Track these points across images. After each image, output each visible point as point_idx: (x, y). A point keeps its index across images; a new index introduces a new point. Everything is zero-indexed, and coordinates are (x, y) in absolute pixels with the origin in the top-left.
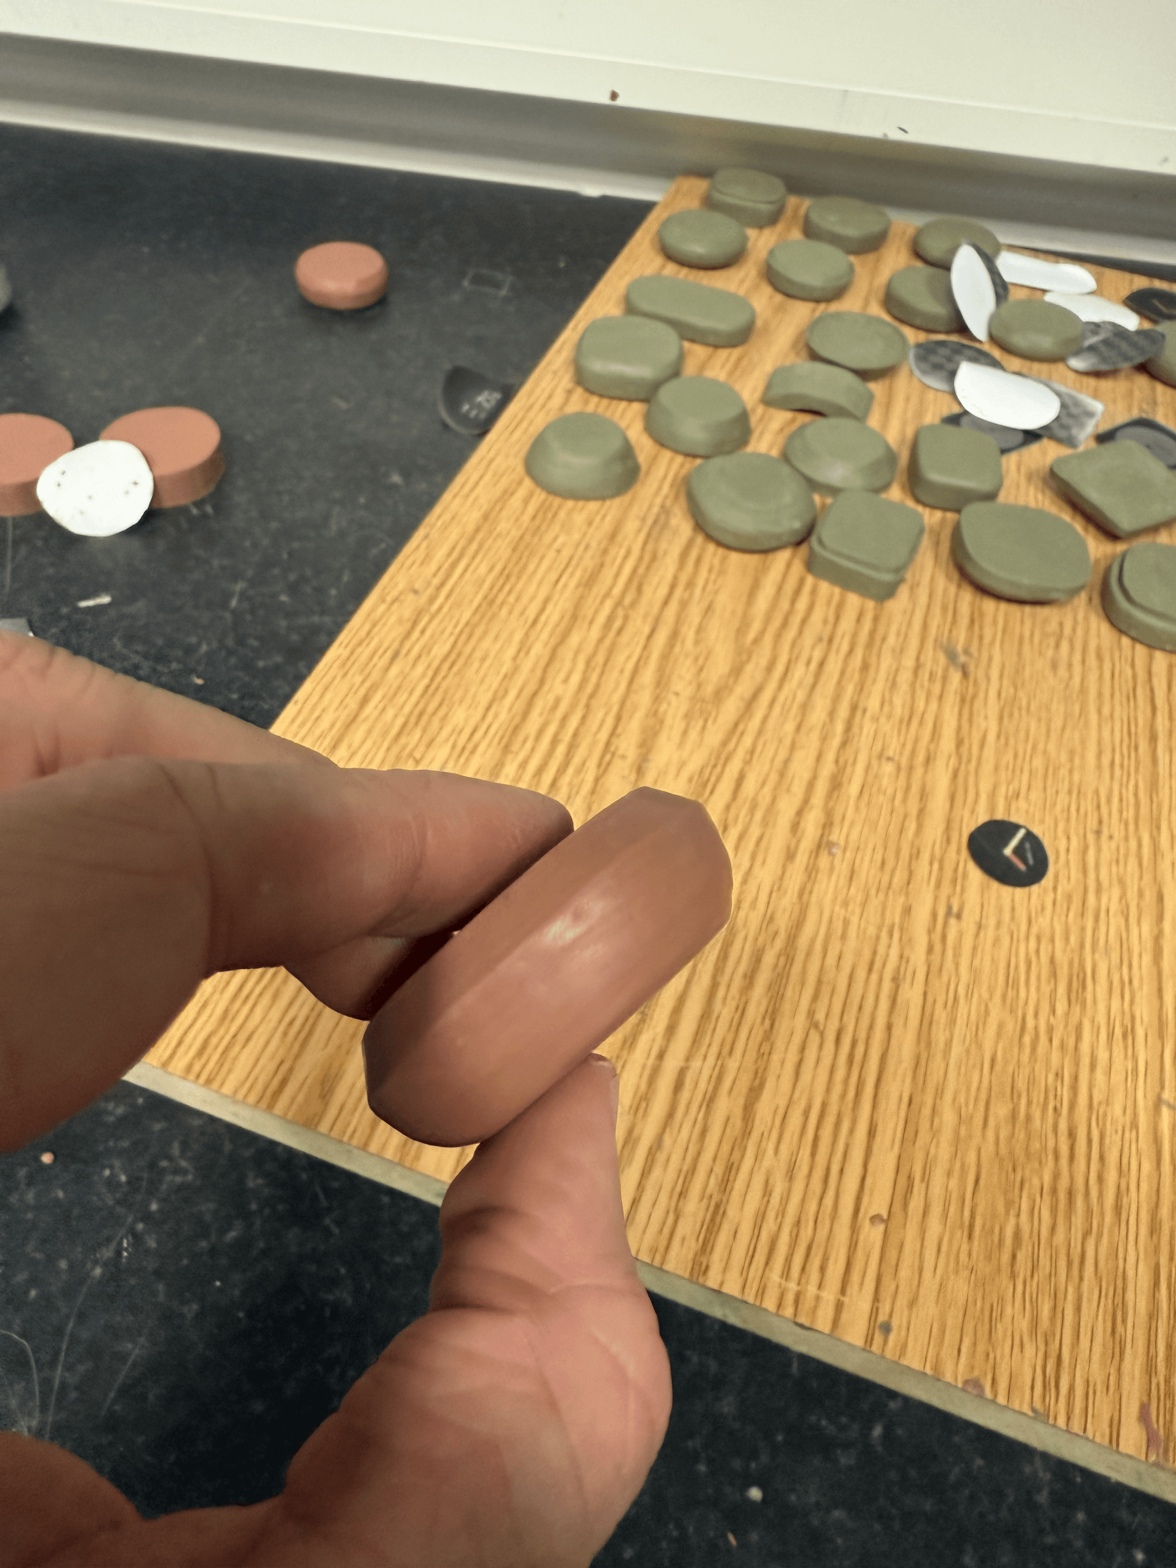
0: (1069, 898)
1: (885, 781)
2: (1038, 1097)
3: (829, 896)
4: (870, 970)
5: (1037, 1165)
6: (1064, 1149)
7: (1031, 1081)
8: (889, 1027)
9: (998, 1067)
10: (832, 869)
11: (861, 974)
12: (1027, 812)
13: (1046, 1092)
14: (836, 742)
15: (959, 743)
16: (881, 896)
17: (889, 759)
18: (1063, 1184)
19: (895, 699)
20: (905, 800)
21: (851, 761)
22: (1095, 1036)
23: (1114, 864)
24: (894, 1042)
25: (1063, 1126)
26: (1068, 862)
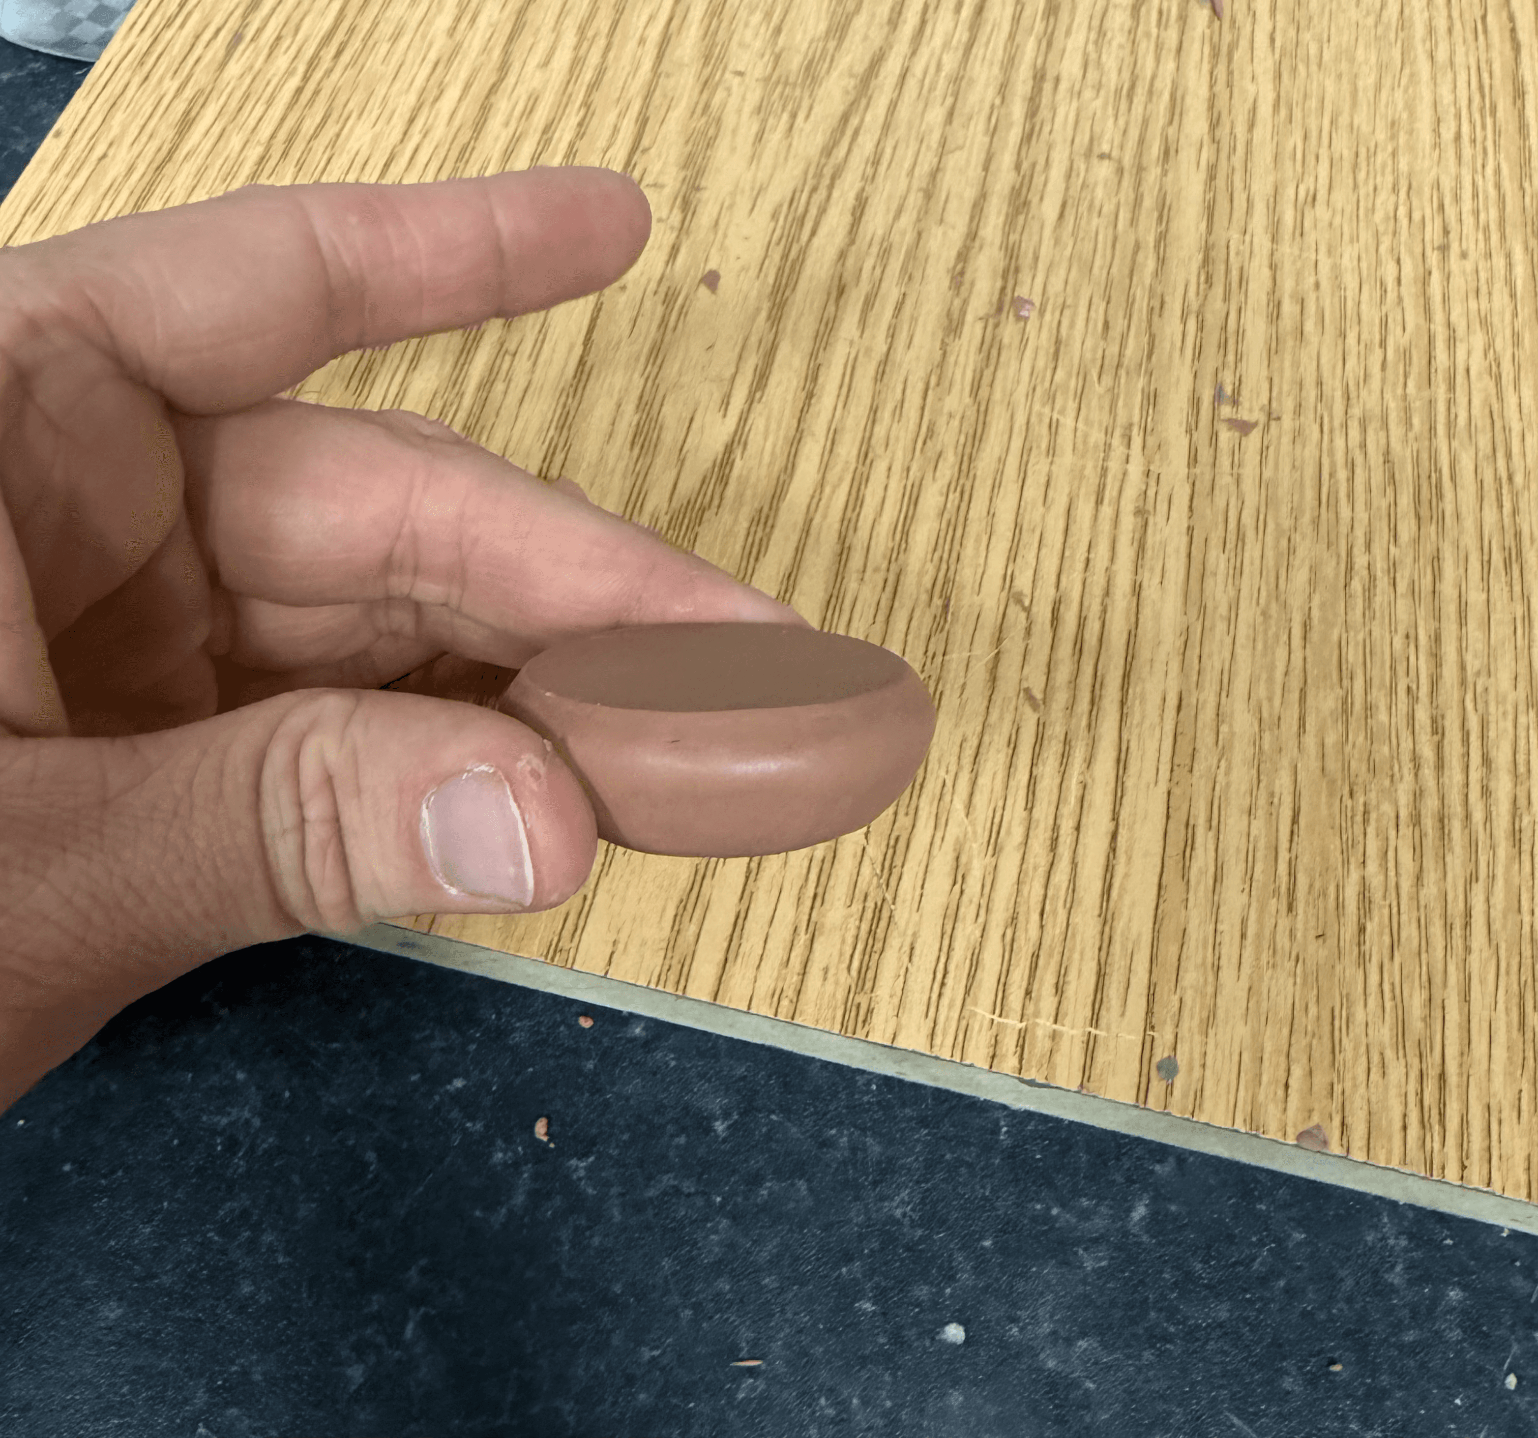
0: (1406, 355)
1: (1100, 193)
2: (1380, 673)
3: (1022, 389)
4: (1099, 501)
5: (1387, 782)
6: (1427, 752)
7: (1368, 651)
8: (1137, 590)
9: (1314, 636)
10: (1024, 342)
11: (1084, 510)
12: (1331, 224)
13: (1393, 669)
14: (1014, 135)
15: (1214, 124)
16: (1107, 380)
17: (1102, 156)
18: (1431, 804)
19: (1104, 57)
20: (1133, 221)
21: (1042, 161)
22: (1462, 570)
23: (1472, 296)
24: (1147, 612)
25: (1422, 715)
26: (1400, 299)
